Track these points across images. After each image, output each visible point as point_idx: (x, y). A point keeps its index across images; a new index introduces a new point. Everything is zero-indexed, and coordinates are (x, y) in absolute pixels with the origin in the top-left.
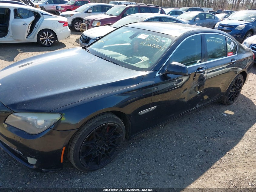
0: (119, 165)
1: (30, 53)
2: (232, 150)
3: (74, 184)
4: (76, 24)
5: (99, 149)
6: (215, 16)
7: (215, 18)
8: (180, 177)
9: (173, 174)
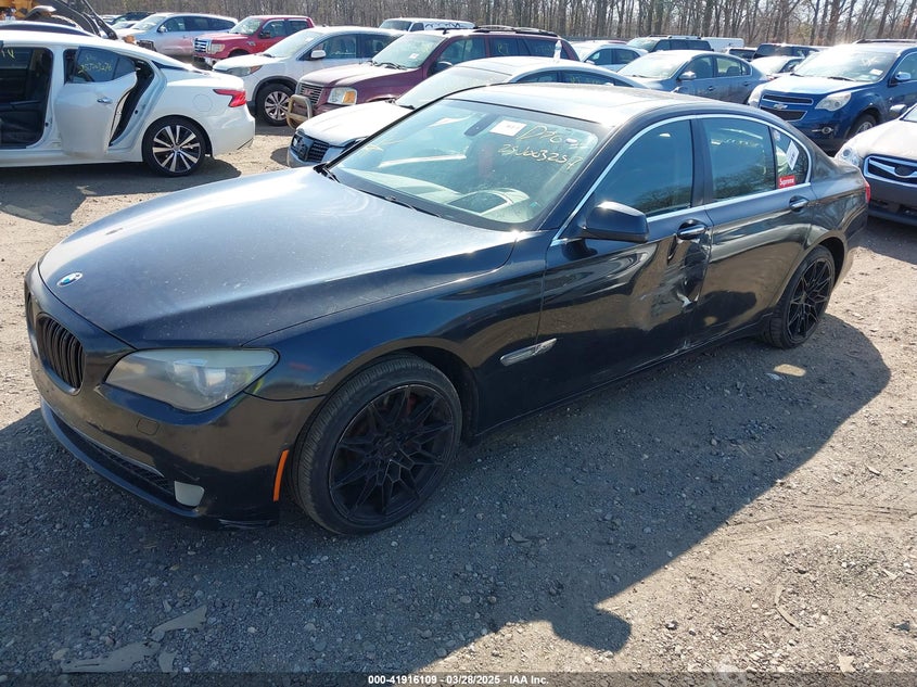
0: (443, 516)
1: (121, 197)
2: (792, 474)
3: (312, 569)
4: (269, 100)
5: (384, 464)
6: (748, 67)
7: (748, 72)
8: (633, 547)
9: (612, 540)
